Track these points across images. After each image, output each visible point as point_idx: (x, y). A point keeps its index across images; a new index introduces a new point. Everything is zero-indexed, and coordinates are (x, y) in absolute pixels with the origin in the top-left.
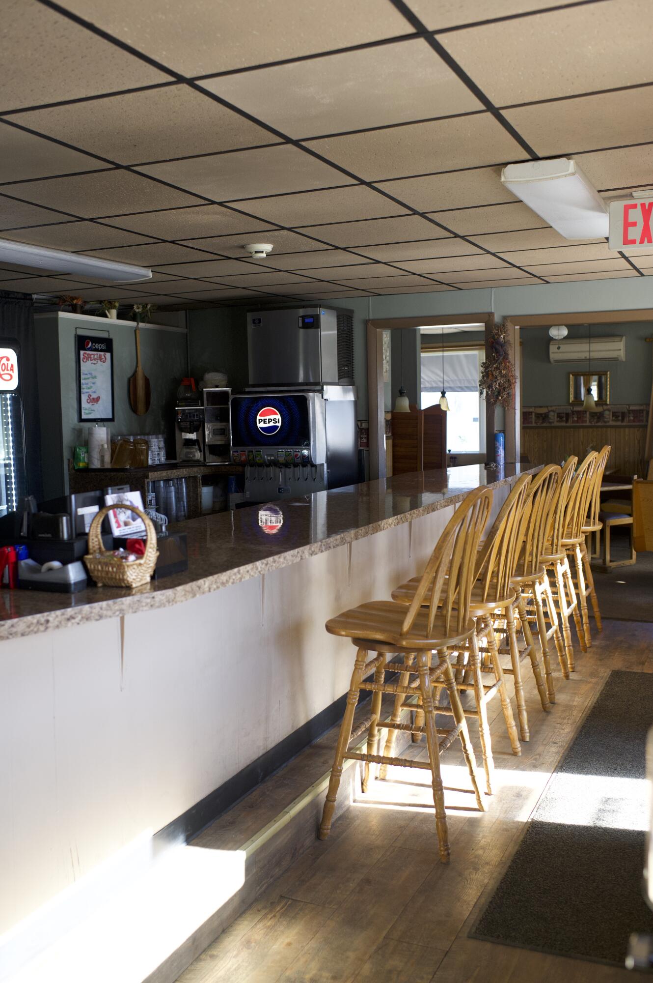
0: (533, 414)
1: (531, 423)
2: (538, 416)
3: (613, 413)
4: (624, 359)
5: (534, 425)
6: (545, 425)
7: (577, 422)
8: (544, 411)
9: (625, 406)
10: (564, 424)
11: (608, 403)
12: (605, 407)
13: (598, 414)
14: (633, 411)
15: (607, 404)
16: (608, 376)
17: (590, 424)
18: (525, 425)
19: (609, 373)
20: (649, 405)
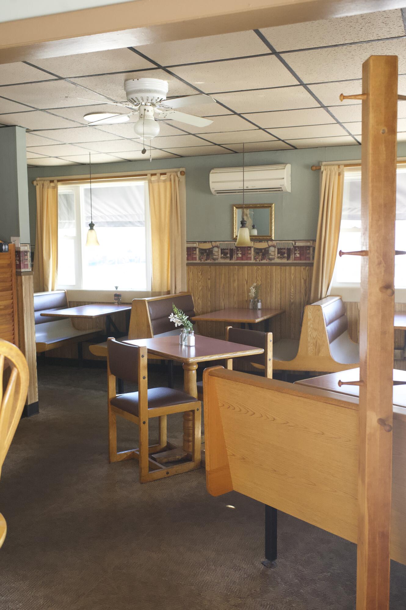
0: (197, 250)
1: (195, 259)
2: (202, 251)
3: (278, 249)
4: (289, 190)
5: (198, 261)
6: (209, 261)
7: (242, 259)
8: (207, 246)
9: (291, 242)
10: (228, 261)
11: (273, 238)
12: (270, 243)
13: (263, 251)
14: (300, 247)
15: (272, 240)
16: (273, 209)
17: (254, 262)
18: (190, 262)
19: (273, 205)
20: (314, 241)
